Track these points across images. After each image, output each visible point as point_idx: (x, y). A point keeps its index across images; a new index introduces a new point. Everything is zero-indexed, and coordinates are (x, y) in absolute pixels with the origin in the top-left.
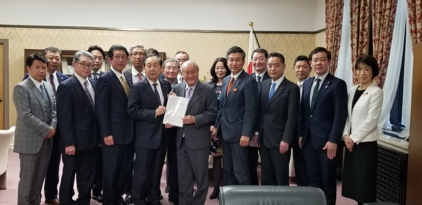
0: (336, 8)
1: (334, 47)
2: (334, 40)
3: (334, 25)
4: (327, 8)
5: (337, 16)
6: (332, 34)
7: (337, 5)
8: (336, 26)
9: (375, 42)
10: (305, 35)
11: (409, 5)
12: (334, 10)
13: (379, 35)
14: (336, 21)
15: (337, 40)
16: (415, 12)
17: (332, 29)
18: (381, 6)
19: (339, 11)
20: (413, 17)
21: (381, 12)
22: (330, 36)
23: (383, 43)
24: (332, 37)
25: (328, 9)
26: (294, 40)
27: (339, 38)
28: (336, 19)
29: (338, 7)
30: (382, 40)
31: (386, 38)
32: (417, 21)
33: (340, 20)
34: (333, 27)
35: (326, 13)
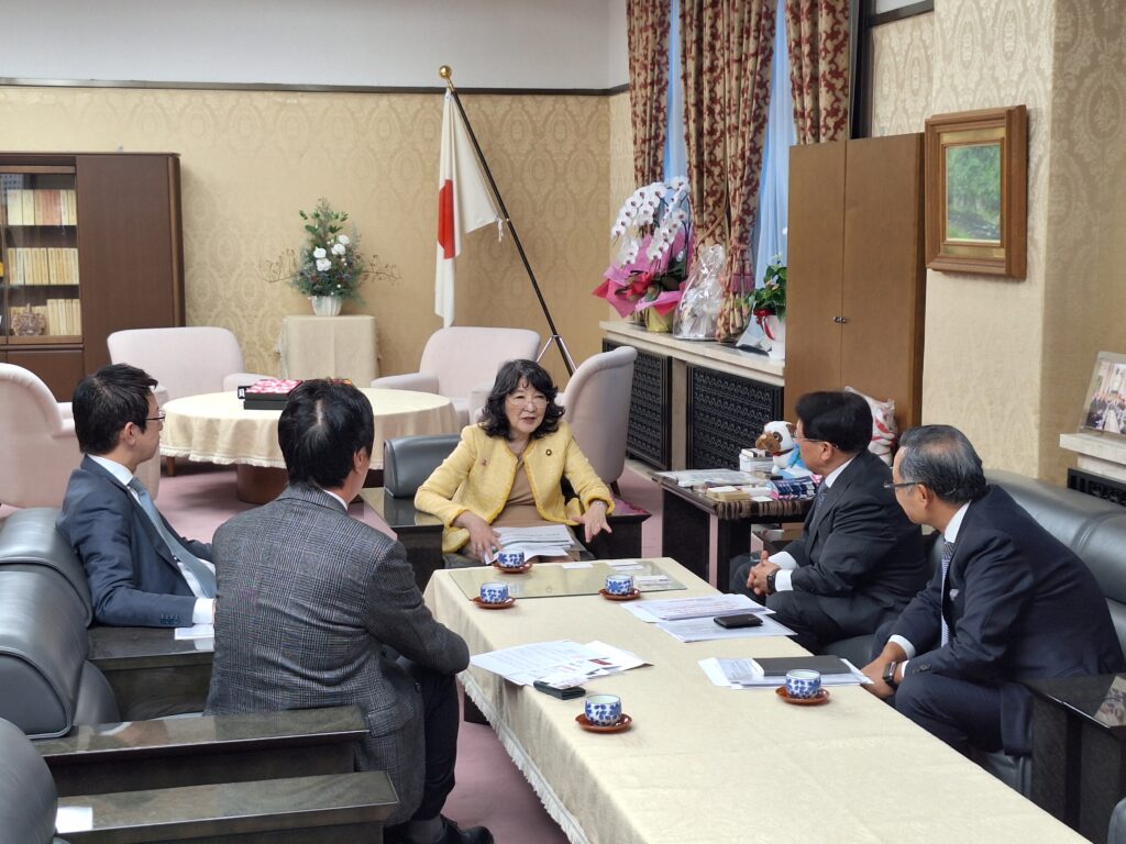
0: (650, 33)
1: (650, 140)
2: (651, 120)
3: (649, 81)
4: (631, 32)
5: (653, 58)
6: (645, 104)
7: (652, 26)
8: (652, 84)
9: (730, 133)
10: (581, 98)
11: (790, 51)
12: (647, 38)
13: (738, 117)
14: (653, 70)
15: (656, 119)
16: (800, 68)
17: (643, 91)
18: (741, 44)
19: (659, 43)
20: (799, 81)
21: (739, 61)
22: (640, 109)
23: (743, 136)
24: (645, 112)
25: (633, 33)
26: (550, 113)
27: (661, 116)
28: (653, 64)
29: (655, 33)
30: (744, 129)
31: (749, 123)
32: (805, 90)
33: (664, 68)
34: (645, 86)
35: (630, 43)
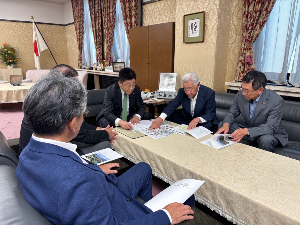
4: (73, 11)
6: (79, 25)
7: (80, 9)
8: (81, 21)
10: (60, 26)
12: (79, 12)
13: (108, 26)
14: (81, 18)
15: (82, 28)
17: (78, 23)
18: (107, 11)
19: (82, 13)
21: (107, 14)
23: (110, 29)
24: (79, 27)
25: (75, 11)
27: (83, 28)
28: (81, 17)
29: (81, 11)
30: (110, 28)
33: (83, 18)
35: (73, 13)
